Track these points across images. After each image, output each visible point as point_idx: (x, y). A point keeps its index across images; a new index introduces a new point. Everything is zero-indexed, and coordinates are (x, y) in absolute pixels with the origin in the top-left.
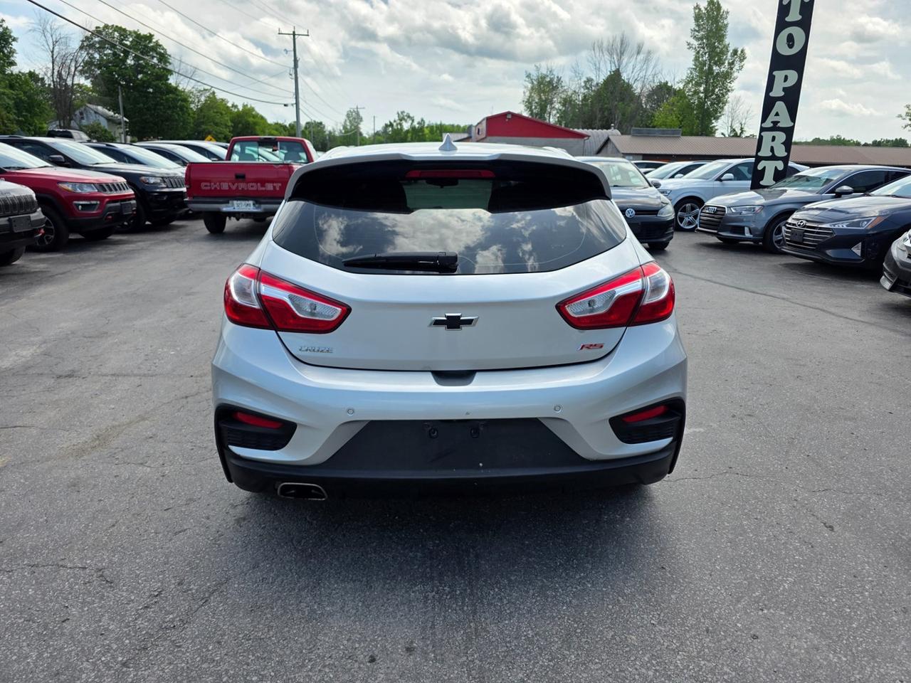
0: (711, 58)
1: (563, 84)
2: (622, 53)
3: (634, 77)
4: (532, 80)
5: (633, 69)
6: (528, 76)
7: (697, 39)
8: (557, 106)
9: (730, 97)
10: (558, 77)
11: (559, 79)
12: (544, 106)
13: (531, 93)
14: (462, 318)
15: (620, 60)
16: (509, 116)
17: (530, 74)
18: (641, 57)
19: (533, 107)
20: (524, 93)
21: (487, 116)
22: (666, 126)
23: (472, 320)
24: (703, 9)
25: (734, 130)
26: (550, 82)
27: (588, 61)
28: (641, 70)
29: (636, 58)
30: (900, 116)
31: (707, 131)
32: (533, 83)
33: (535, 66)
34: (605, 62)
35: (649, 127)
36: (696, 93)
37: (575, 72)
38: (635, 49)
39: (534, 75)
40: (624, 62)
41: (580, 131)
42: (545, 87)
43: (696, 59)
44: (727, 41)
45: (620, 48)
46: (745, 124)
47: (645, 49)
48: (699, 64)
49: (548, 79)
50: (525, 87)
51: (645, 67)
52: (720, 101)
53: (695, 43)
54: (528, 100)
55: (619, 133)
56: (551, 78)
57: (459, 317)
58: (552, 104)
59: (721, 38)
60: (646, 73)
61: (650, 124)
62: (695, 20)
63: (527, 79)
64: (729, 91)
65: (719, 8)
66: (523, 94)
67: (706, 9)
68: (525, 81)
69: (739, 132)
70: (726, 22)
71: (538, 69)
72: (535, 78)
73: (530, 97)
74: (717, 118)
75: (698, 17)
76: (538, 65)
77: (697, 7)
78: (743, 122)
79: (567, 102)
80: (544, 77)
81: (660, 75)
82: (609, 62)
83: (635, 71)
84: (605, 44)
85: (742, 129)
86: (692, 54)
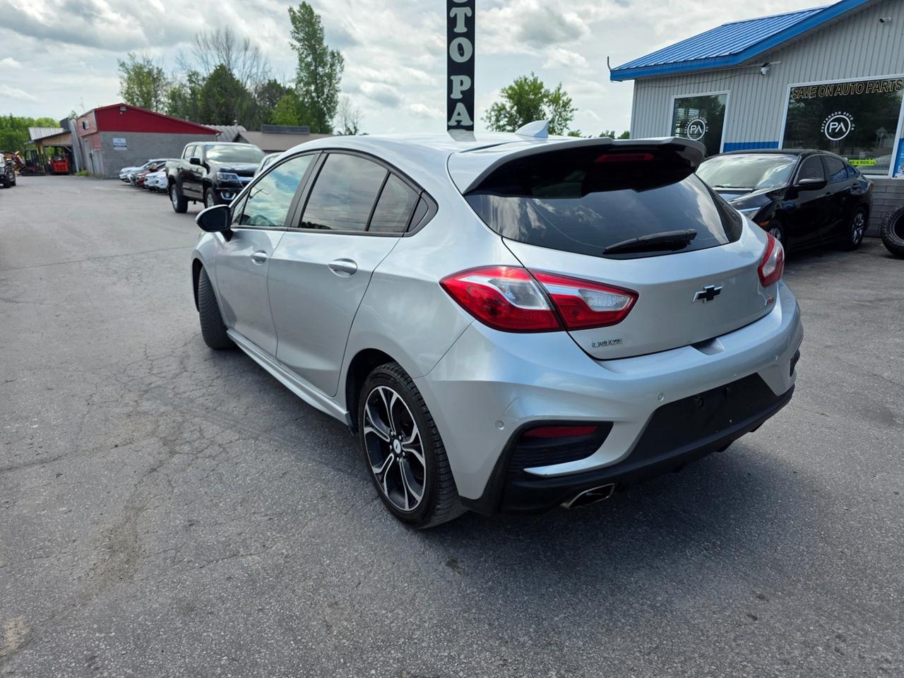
0: (314, 59)
1: (165, 77)
2: (229, 48)
3: (246, 72)
4: (127, 69)
5: (244, 65)
6: (123, 65)
7: (299, 40)
8: (162, 100)
9: (340, 97)
10: (158, 68)
11: (160, 71)
12: (147, 97)
13: (128, 84)
14: (715, 289)
15: (228, 55)
16: (123, 109)
17: (123, 63)
18: (249, 53)
19: (135, 100)
20: (121, 83)
21: (94, 108)
22: (287, 123)
23: (720, 290)
24: (296, 12)
25: (349, 129)
26: (150, 73)
27: (194, 53)
28: (252, 66)
29: (245, 54)
30: (482, 119)
31: (326, 131)
32: (129, 73)
33: (129, 55)
34: (213, 56)
35: (269, 124)
36: (308, 92)
37: (181, 64)
38: (242, 45)
39: (129, 63)
40: (233, 57)
41: (212, 127)
42: (144, 78)
43: (301, 60)
44: (325, 43)
45: (226, 42)
46: (357, 123)
47: (251, 46)
48: (305, 66)
49: (146, 70)
50: (121, 77)
51: (255, 63)
52: (331, 102)
53: (298, 44)
54: (127, 91)
55: (245, 130)
56: (150, 69)
57: (713, 288)
58: (156, 97)
59: (320, 41)
60: (258, 69)
61: (270, 121)
62: (292, 22)
63: (121, 68)
64: (337, 91)
65: (311, 12)
66: (120, 85)
67: (300, 12)
68: (119, 70)
69: (353, 131)
70: (321, 26)
71: (132, 57)
72: (132, 68)
73: (128, 88)
74: (331, 117)
75: (294, 20)
76: (131, 53)
77: (291, 10)
78: (355, 121)
79: (175, 96)
80: (141, 68)
81: (269, 73)
82: (216, 56)
83: (246, 67)
84: (209, 37)
85: (355, 128)
86: (296, 54)
